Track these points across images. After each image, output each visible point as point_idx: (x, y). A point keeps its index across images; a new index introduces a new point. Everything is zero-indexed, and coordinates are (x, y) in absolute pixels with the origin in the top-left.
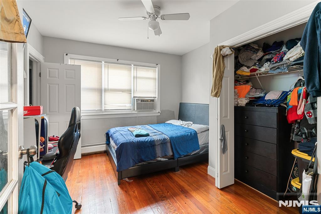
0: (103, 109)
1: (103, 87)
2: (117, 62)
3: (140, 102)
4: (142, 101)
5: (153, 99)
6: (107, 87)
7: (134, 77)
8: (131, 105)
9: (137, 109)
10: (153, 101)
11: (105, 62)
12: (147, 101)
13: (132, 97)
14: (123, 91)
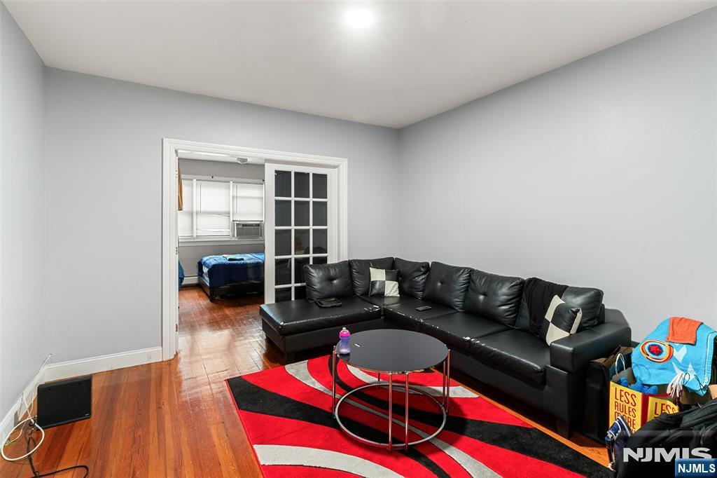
0: (195, 235)
1: (195, 210)
2: (212, 179)
3: (241, 227)
4: (243, 225)
5: (259, 222)
6: (199, 209)
7: (233, 197)
8: (229, 230)
9: (237, 235)
10: (258, 225)
11: (197, 180)
12: (251, 225)
13: (231, 221)
14: (219, 214)
